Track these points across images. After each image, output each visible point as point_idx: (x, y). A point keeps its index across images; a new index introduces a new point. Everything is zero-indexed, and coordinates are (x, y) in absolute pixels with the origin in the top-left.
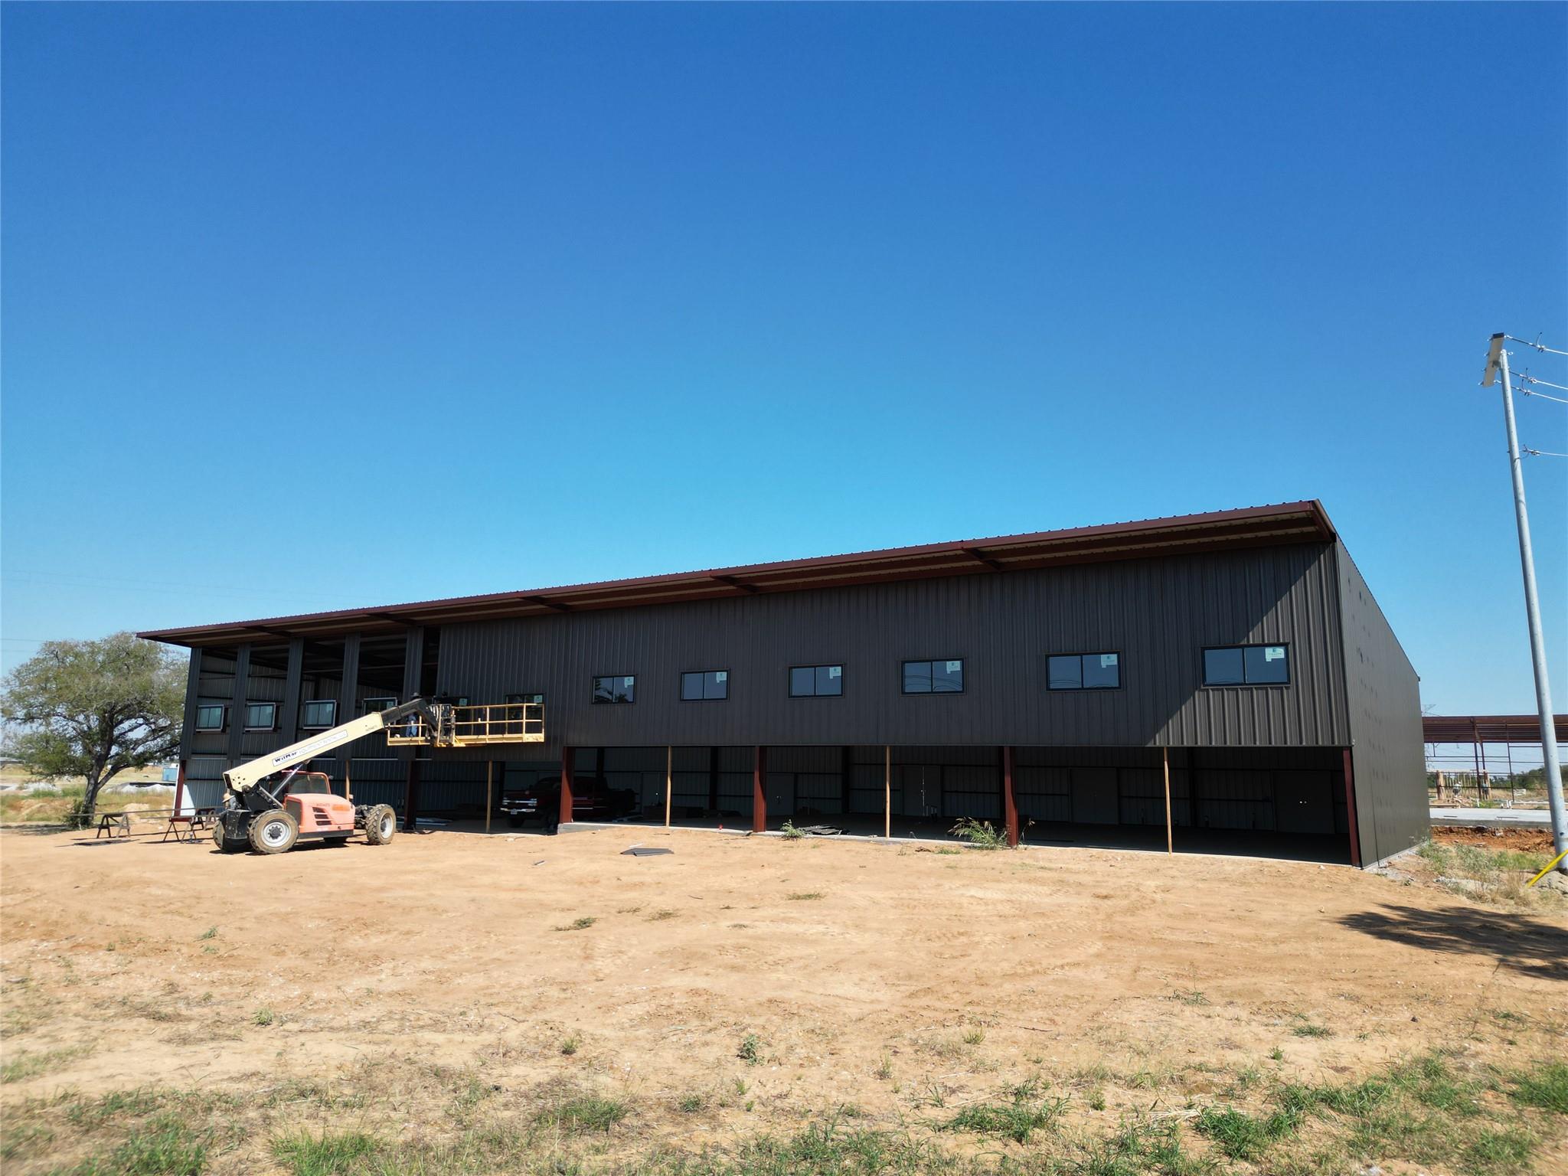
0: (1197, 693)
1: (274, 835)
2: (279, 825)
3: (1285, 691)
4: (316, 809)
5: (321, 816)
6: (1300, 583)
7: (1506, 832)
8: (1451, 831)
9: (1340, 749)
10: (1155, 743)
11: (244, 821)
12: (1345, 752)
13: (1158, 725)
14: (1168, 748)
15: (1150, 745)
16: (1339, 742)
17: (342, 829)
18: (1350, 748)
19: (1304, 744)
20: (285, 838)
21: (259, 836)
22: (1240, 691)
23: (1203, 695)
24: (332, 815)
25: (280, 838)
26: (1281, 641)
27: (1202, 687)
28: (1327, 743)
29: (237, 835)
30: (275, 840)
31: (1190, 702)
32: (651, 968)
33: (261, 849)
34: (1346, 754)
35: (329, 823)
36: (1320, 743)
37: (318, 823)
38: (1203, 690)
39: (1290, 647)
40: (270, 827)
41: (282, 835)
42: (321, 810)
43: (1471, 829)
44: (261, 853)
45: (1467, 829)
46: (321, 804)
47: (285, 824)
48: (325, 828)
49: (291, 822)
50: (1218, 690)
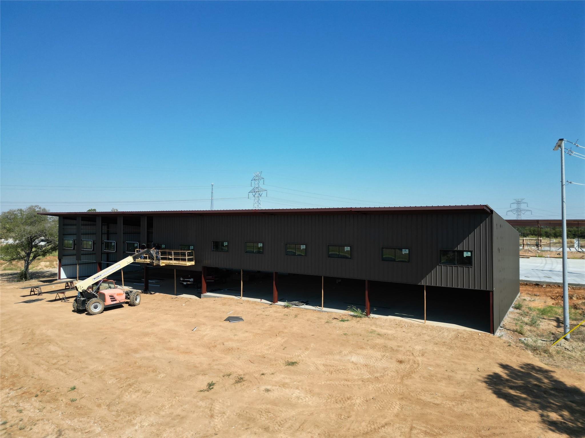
0: (437, 266)
1: (96, 307)
2: (97, 304)
3: (470, 268)
4: (110, 296)
5: (112, 298)
6: (478, 228)
7: (546, 286)
8: (527, 284)
9: (489, 292)
10: (421, 284)
11: (84, 303)
12: (490, 292)
13: (423, 277)
14: (426, 286)
15: (419, 284)
16: (489, 289)
17: (121, 302)
18: (493, 292)
19: (476, 288)
20: (100, 308)
21: (90, 309)
22: (453, 267)
23: (440, 267)
24: (117, 297)
25: (98, 309)
26: (470, 250)
27: (440, 265)
28: (485, 289)
29: (82, 308)
30: (96, 309)
31: (435, 270)
32: (235, 426)
33: (91, 313)
34: (491, 293)
35: (116, 300)
36: (482, 289)
37: (112, 301)
38: (440, 266)
39: (473, 252)
40: (94, 305)
41: (99, 307)
42: (113, 296)
43: (534, 284)
44: (91, 315)
45: (532, 284)
46: (112, 294)
47: (99, 303)
48: (115, 302)
49: (101, 303)
50: (445, 266)
